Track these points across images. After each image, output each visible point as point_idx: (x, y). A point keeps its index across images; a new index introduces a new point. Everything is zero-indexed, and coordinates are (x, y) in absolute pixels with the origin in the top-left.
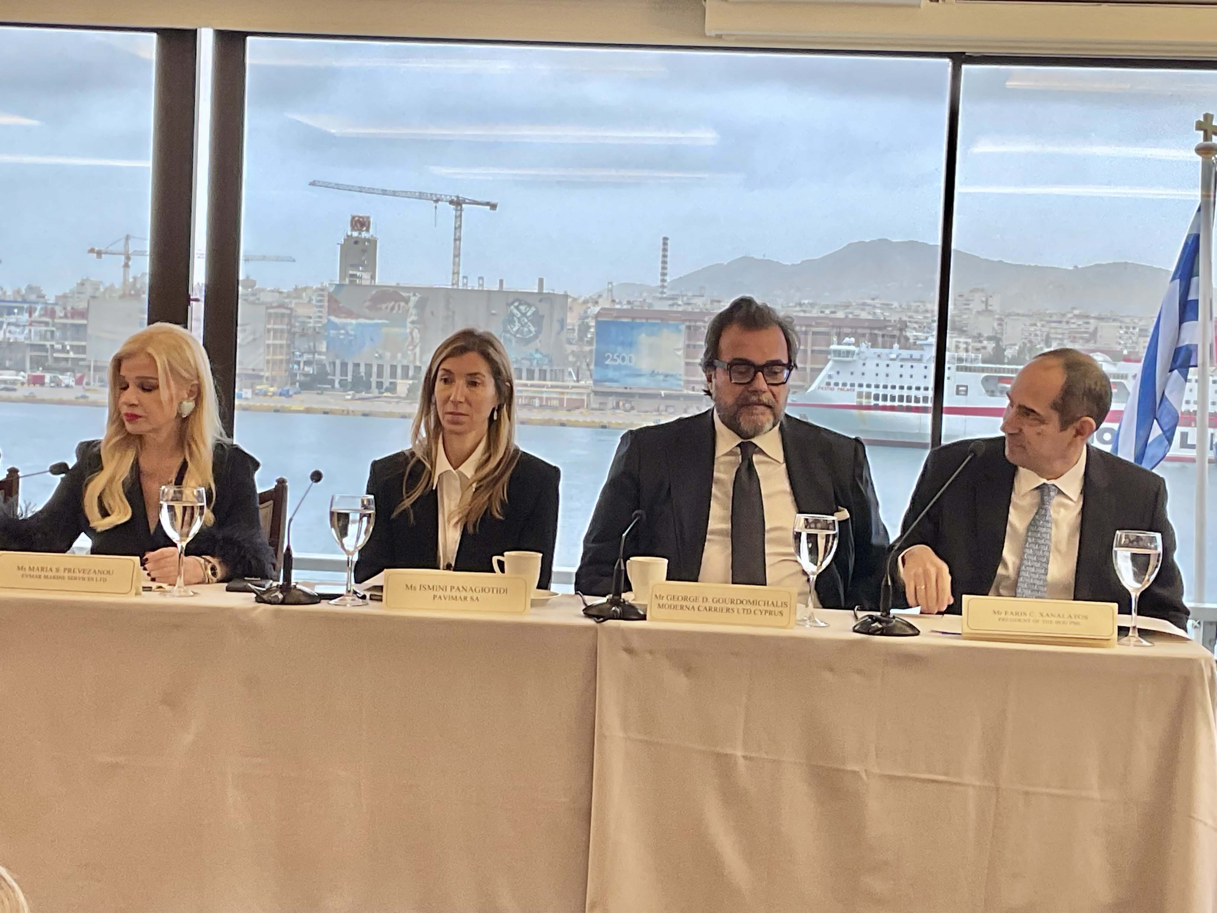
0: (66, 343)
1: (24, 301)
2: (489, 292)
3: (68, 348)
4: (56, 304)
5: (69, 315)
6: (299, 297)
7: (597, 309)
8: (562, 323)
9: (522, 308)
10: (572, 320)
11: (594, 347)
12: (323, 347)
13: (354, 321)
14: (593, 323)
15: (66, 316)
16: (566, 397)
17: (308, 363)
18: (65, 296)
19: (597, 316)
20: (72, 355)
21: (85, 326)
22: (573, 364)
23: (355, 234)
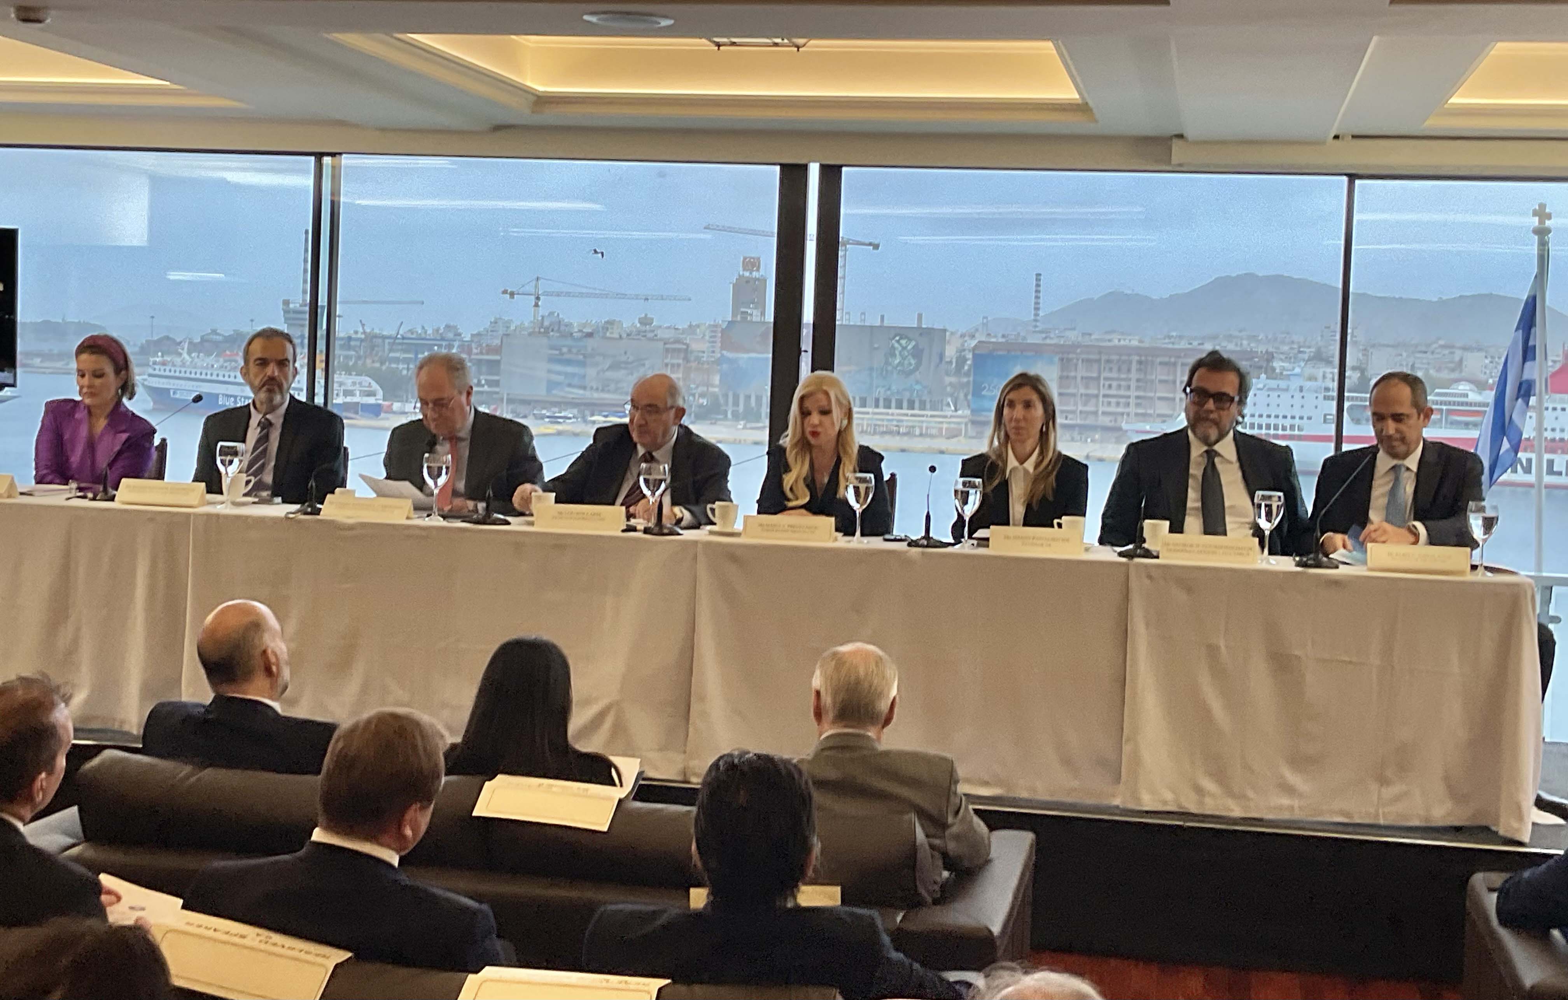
0: (482, 377)
1: (443, 339)
2: (872, 327)
3: (483, 382)
4: (472, 341)
5: (484, 351)
6: (694, 333)
7: (973, 343)
8: (941, 356)
9: (903, 342)
10: (950, 352)
11: (971, 379)
12: (716, 379)
13: (746, 356)
14: (970, 356)
15: (481, 353)
16: (945, 426)
17: (702, 395)
18: (479, 334)
19: (974, 349)
20: (486, 388)
21: (498, 362)
22: (951, 395)
23: (747, 274)
